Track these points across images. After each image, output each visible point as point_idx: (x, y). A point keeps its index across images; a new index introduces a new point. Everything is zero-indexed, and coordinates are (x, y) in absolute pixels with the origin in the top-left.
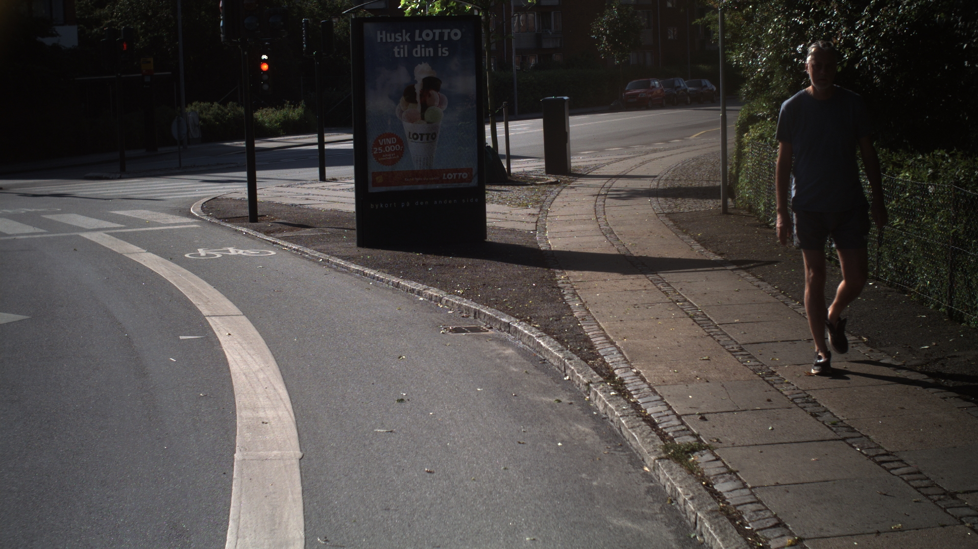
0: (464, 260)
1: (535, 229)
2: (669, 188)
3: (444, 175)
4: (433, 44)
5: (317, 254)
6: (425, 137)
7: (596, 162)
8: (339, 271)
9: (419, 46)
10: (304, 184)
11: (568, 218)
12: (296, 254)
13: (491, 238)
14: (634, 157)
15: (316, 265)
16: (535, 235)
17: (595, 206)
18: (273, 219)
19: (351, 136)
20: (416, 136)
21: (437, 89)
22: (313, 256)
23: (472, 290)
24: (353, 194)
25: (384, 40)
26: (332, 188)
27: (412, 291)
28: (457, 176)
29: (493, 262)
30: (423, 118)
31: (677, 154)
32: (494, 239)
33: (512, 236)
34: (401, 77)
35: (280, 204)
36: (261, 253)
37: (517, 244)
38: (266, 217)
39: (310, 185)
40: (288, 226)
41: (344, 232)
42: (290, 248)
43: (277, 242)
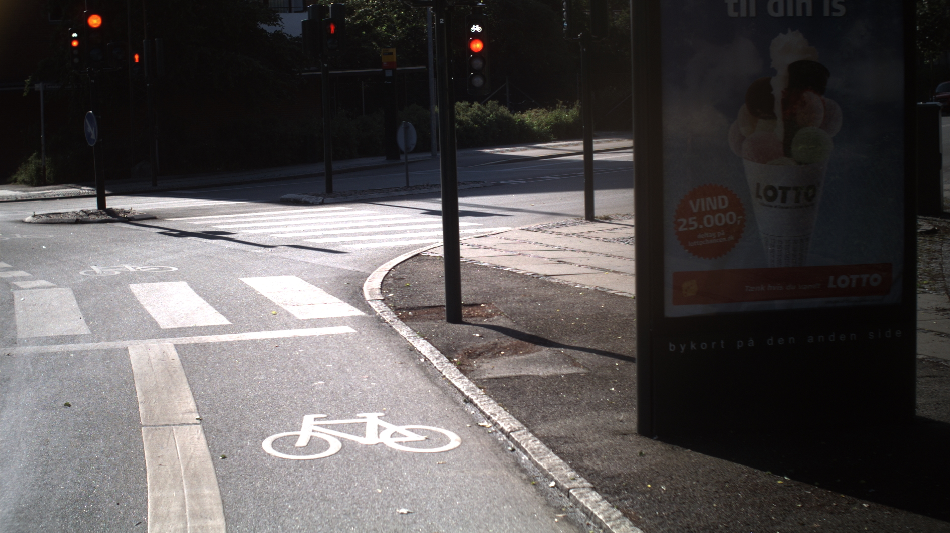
3: (832, 278)
6: (791, 194)
10: (562, 225)
12: (502, 448)
15: (539, 506)
18: (488, 317)
19: (630, 143)
20: (770, 193)
21: (820, 89)
22: (537, 465)
24: (630, 250)
26: (602, 235)
28: (859, 281)
30: (787, 152)
34: (740, 62)
35: (514, 275)
36: (428, 439)
38: (475, 308)
39: (570, 228)
40: (510, 338)
41: (613, 367)
42: (495, 424)
43: (473, 398)
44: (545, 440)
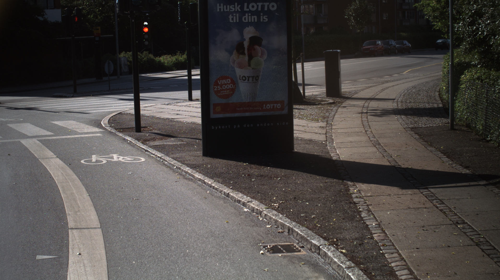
0: (278, 170)
1: (326, 140)
2: (405, 108)
3: (264, 105)
4: (257, 13)
5: (173, 162)
6: (251, 79)
7: (356, 89)
8: (186, 179)
9: (247, 14)
10: (178, 102)
11: (346, 131)
12: (159, 161)
13: (297, 148)
14: (376, 86)
15: (171, 172)
16: (327, 145)
17: (362, 121)
18: (151, 130)
20: (244, 78)
21: (260, 45)
22: (170, 164)
23: (286, 204)
25: (222, 10)
26: (195, 106)
27: (239, 201)
28: (274, 106)
29: (301, 174)
30: (249, 65)
31: (401, 84)
32: (299, 149)
33: (311, 146)
34: (234, 36)
35: (159, 118)
36: (135, 160)
37: (315, 154)
38: (146, 128)
39: (182, 103)
40: (159, 136)
41: (196, 142)
42: (156, 156)
43: (148, 150)
44: (173, 158)
